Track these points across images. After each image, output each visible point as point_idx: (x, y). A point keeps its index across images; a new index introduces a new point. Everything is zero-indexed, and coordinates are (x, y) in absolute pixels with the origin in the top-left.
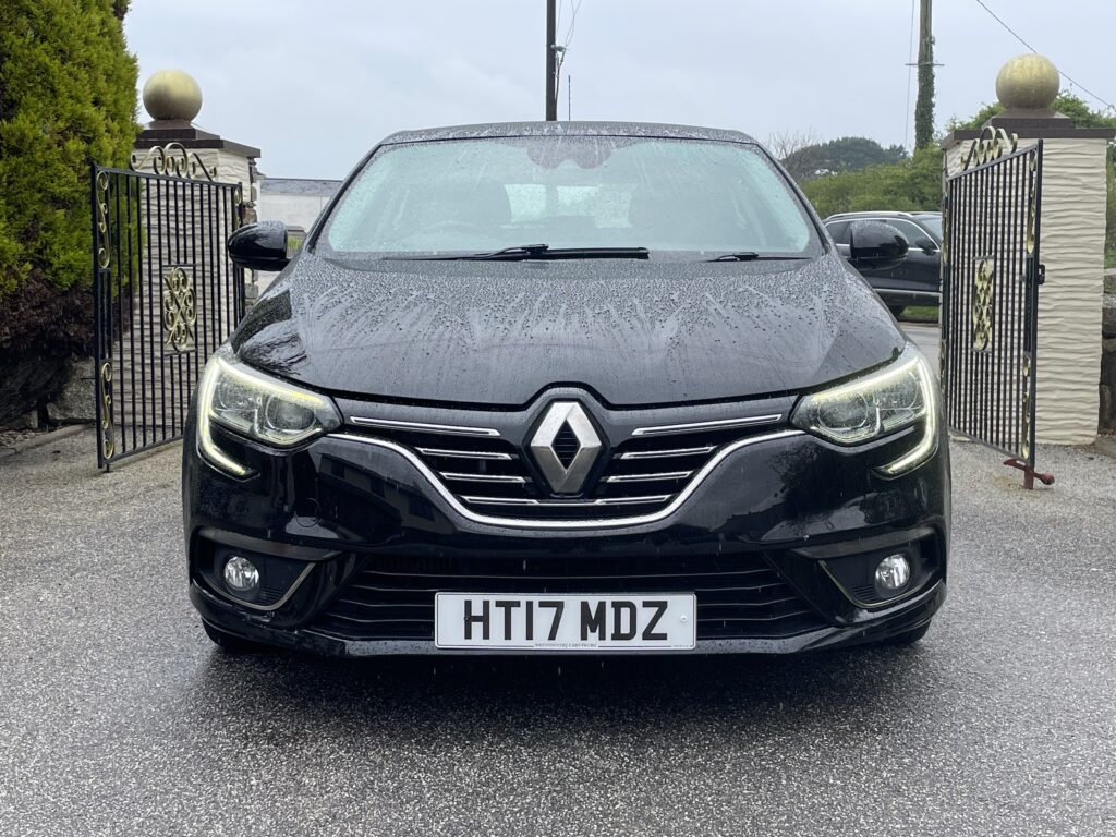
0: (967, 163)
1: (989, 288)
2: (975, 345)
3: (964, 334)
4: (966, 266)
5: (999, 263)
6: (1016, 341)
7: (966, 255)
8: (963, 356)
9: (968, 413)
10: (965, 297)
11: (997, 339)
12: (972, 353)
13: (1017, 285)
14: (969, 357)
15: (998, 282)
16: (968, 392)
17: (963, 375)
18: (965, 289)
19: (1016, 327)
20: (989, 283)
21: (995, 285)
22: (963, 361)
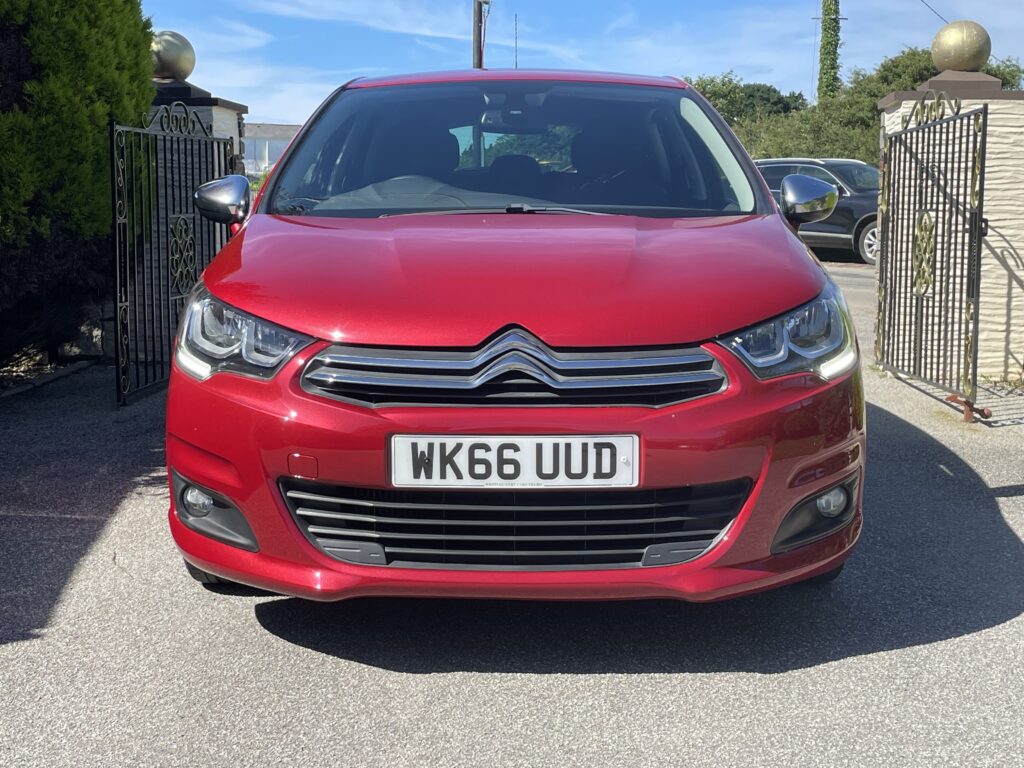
0: (908, 122)
1: (930, 238)
2: (914, 290)
3: (903, 279)
4: (906, 217)
5: (940, 214)
6: (958, 287)
7: (906, 207)
8: (902, 300)
9: (907, 351)
10: (904, 245)
11: (938, 284)
12: (911, 299)
13: (960, 235)
14: (908, 301)
15: (940, 232)
16: (907, 333)
17: (902, 317)
18: (905, 238)
19: (958, 272)
20: (931, 233)
21: (936, 235)
22: (902, 304)
